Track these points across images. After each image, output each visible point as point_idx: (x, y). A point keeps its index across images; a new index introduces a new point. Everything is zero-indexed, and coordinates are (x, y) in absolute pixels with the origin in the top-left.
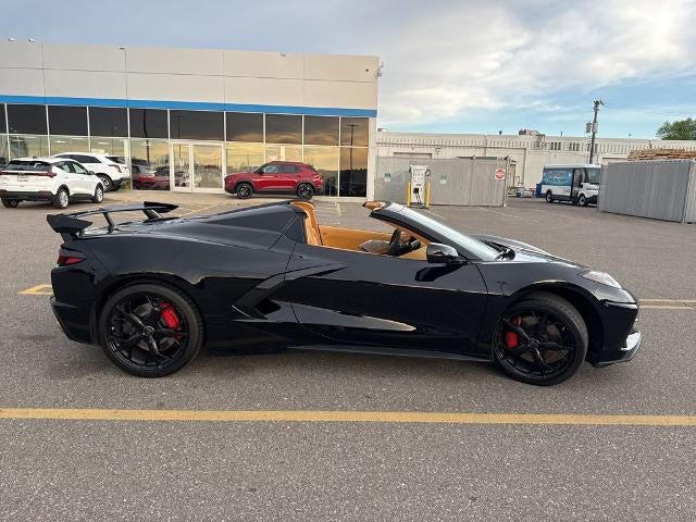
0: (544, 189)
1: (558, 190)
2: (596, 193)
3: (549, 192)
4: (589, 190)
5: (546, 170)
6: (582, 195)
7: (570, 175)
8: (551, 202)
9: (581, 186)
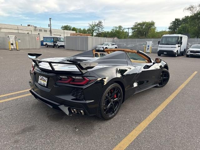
0: (44, 43)
1: (49, 44)
2: (64, 44)
3: (46, 44)
4: (59, 44)
5: (44, 38)
6: (57, 45)
7: (53, 39)
8: (47, 47)
9: (57, 43)
